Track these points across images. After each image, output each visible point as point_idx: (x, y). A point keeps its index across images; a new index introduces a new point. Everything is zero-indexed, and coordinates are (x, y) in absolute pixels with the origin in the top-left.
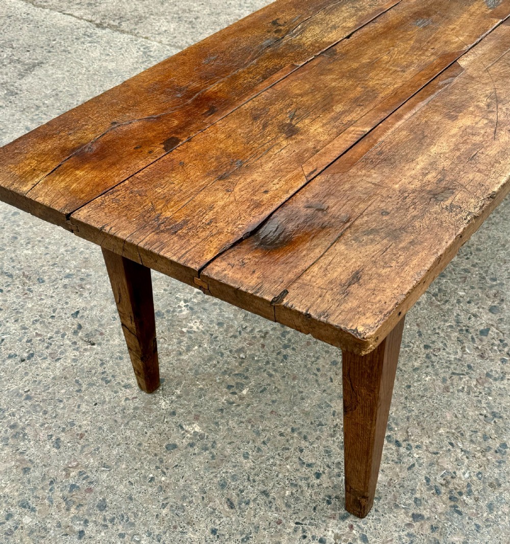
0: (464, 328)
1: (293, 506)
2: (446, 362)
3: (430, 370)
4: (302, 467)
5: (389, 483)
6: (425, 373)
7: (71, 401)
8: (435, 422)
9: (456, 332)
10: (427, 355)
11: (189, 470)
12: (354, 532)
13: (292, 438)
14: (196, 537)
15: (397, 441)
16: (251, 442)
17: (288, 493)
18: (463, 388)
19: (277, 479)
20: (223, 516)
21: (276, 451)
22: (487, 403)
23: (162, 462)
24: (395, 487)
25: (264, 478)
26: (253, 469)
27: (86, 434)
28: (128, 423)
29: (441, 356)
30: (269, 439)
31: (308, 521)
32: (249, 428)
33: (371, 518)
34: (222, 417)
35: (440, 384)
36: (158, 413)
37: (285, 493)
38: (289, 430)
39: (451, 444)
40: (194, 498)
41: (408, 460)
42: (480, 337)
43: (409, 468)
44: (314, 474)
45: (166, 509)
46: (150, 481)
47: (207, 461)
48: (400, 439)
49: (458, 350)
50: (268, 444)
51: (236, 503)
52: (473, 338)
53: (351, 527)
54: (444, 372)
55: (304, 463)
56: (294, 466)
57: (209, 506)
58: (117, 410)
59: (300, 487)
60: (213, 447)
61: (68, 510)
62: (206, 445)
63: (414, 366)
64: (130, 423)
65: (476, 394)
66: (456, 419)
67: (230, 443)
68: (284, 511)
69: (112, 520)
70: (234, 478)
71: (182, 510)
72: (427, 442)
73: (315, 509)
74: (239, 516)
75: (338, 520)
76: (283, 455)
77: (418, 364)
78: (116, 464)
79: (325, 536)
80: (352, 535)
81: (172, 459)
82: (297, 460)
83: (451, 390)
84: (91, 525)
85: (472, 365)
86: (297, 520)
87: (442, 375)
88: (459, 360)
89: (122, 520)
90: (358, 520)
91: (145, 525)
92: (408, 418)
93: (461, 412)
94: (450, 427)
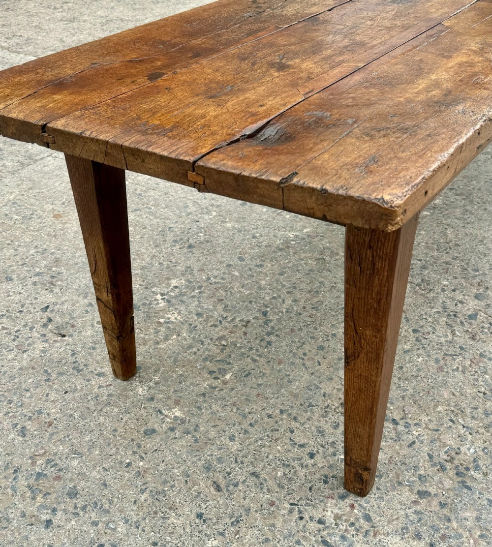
0: (451, 313)
1: (286, 487)
2: (437, 345)
3: (421, 351)
4: (294, 447)
5: (389, 460)
6: (417, 355)
7: (39, 390)
8: (432, 400)
9: (444, 317)
10: (417, 338)
11: (170, 454)
12: (356, 511)
13: (282, 419)
14: (180, 522)
15: (394, 420)
16: (237, 424)
17: (279, 474)
18: (458, 368)
19: (268, 460)
20: (209, 499)
21: (265, 433)
22: (484, 381)
23: (139, 447)
24: (396, 464)
25: (253, 460)
26: (241, 451)
27: (55, 422)
28: (101, 410)
29: (431, 339)
30: (256, 422)
31: (305, 502)
32: (235, 410)
33: (373, 496)
34: (205, 401)
35: (433, 364)
36: (135, 399)
37: (277, 474)
38: (278, 412)
39: (452, 421)
40: (176, 482)
41: (408, 438)
42: (469, 321)
43: (410, 446)
44: (308, 454)
45: (145, 494)
46: (126, 467)
47: (189, 444)
48: (397, 418)
49: (448, 334)
50: (255, 426)
51: (223, 486)
52: (462, 323)
53: (352, 506)
54: (436, 353)
55: (296, 444)
56: (285, 447)
57: (193, 490)
58: (89, 398)
59: (293, 467)
60: (195, 430)
61: (34, 499)
62: (188, 429)
63: (404, 349)
64: (104, 410)
65: (472, 373)
66: (454, 397)
67: (214, 426)
68: (277, 492)
69: (84, 508)
70: (220, 460)
71: (163, 495)
72: (426, 419)
73: (310, 489)
74: (227, 498)
75: (336, 500)
76: (272, 436)
77: (409, 347)
78: (88, 450)
79: (323, 516)
80: (353, 515)
81: (150, 444)
82: (288, 441)
83: (446, 370)
84: (59, 514)
85: (464, 346)
86: (292, 501)
87: (435, 357)
88: (450, 342)
89: (95, 507)
90: (359, 498)
91: (121, 511)
92: (403, 397)
93: (458, 390)
94: (449, 405)
